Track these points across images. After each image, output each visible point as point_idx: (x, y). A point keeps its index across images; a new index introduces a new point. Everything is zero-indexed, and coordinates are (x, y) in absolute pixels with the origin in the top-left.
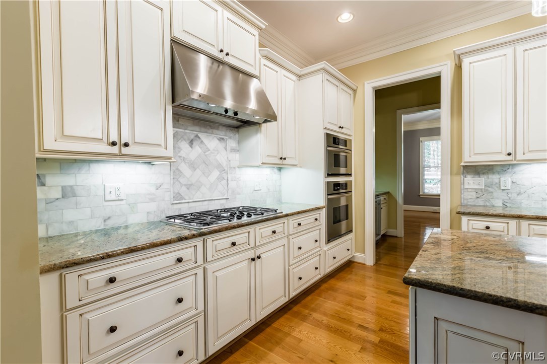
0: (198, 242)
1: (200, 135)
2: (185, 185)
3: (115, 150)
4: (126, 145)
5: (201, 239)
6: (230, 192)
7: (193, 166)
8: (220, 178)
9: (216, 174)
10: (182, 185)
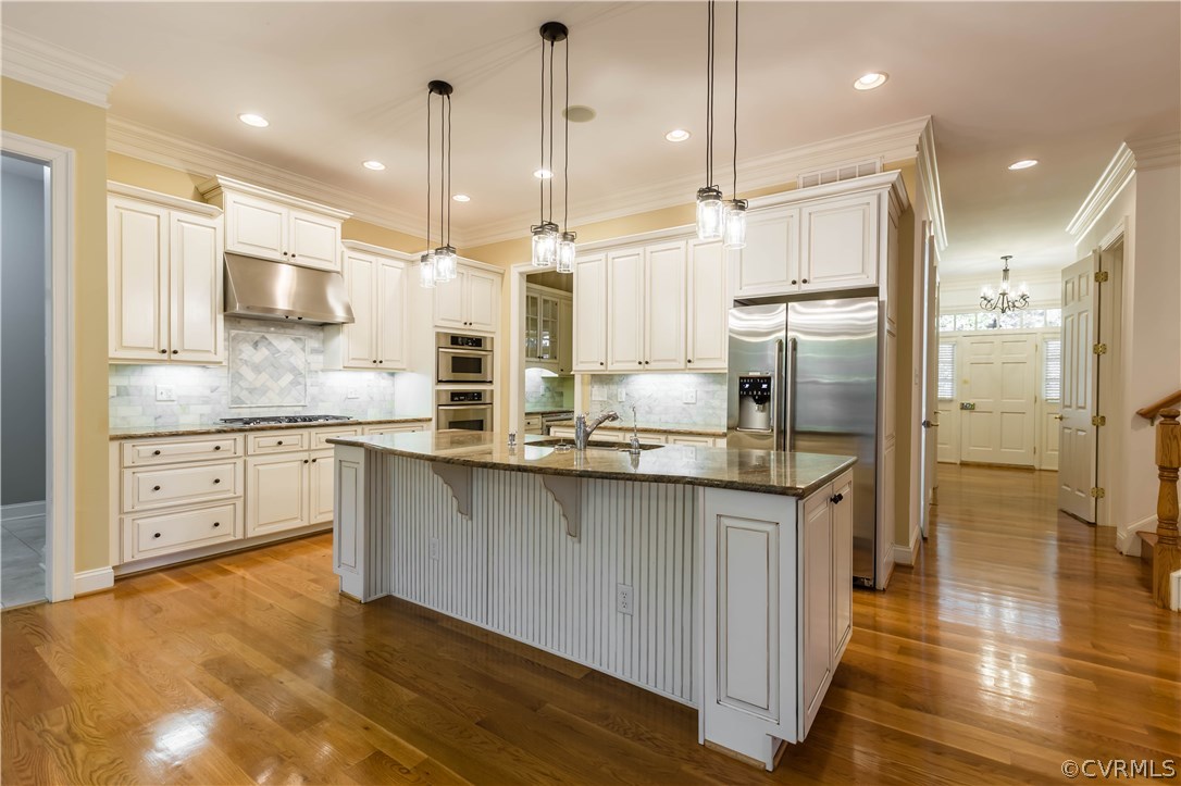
0: (239, 437)
1: (267, 336)
2: (247, 389)
3: (165, 356)
4: (175, 352)
5: (243, 434)
6: (308, 399)
7: (257, 369)
8: (295, 383)
9: (289, 377)
10: (242, 389)
